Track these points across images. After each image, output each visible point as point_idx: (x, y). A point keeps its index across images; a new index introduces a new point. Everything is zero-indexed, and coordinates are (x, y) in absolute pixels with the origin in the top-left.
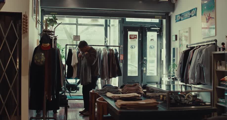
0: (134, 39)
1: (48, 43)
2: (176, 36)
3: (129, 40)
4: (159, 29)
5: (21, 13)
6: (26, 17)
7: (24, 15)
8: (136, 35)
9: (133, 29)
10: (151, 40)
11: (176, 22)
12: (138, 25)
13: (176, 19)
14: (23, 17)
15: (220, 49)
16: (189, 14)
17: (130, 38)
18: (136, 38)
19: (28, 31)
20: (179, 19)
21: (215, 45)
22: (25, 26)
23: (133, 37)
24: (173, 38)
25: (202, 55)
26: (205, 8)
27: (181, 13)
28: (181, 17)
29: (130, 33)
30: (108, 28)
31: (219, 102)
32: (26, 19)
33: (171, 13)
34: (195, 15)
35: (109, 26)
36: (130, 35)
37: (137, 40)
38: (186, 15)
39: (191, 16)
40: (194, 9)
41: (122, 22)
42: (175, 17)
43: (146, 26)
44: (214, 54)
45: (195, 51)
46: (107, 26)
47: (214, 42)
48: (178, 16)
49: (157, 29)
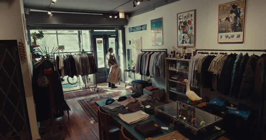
0: (100, 43)
1: (50, 68)
2: (130, 42)
3: (97, 44)
4: (116, 35)
5: (16, 41)
6: (22, 44)
7: (20, 43)
8: (102, 41)
9: (99, 37)
10: (112, 43)
11: (129, 32)
12: (103, 34)
13: (129, 30)
14: (18, 44)
15: (170, 56)
16: (140, 28)
17: (98, 43)
18: (102, 42)
19: (27, 57)
20: (132, 30)
21: (166, 52)
22: (22, 53)
23: (100, 42)
24: (127, 43)
25: (158, 60)
26: (154, 25)
27: (133, 27)
28: (133, 29)
29: (97, 39)
30: (81, 35)
31: (171, 89)
32: (22, 46)
33: (125, 26)
34: (146, 29)
35: (81, 34)
36: (98, 41)
37: (102, 44)
38: (138, 29)
39: (142, 30)
40: (144, 25)
41: (92, 32)
42: (128, 29)
43: (108, 34)
44: (167, 59)
45: (152, 56)
46: (80, 34)
47: (165, 51)
48: (131, 28)
49: (115, 35)
